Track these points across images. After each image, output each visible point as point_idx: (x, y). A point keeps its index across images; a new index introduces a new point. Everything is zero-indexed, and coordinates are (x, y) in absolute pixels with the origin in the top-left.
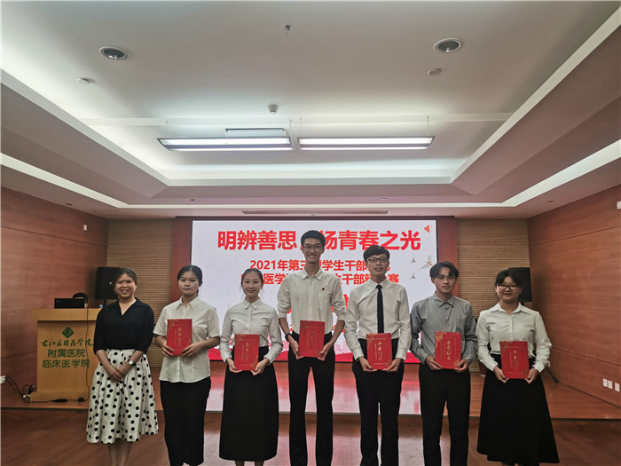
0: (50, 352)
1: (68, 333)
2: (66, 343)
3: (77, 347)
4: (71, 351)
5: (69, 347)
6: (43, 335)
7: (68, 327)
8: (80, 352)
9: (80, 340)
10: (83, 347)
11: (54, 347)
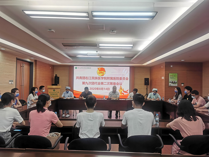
0: (51, 94)
1: (54, 90)
2: (54, 92)
3: (56, 93)
4: (55, 94)
5: (55, 93)
6: (49, 90)
7: (54, 89)
8: (57, 94)
9: (57, 92)
10: (57, 93)
11: (52, 93)
